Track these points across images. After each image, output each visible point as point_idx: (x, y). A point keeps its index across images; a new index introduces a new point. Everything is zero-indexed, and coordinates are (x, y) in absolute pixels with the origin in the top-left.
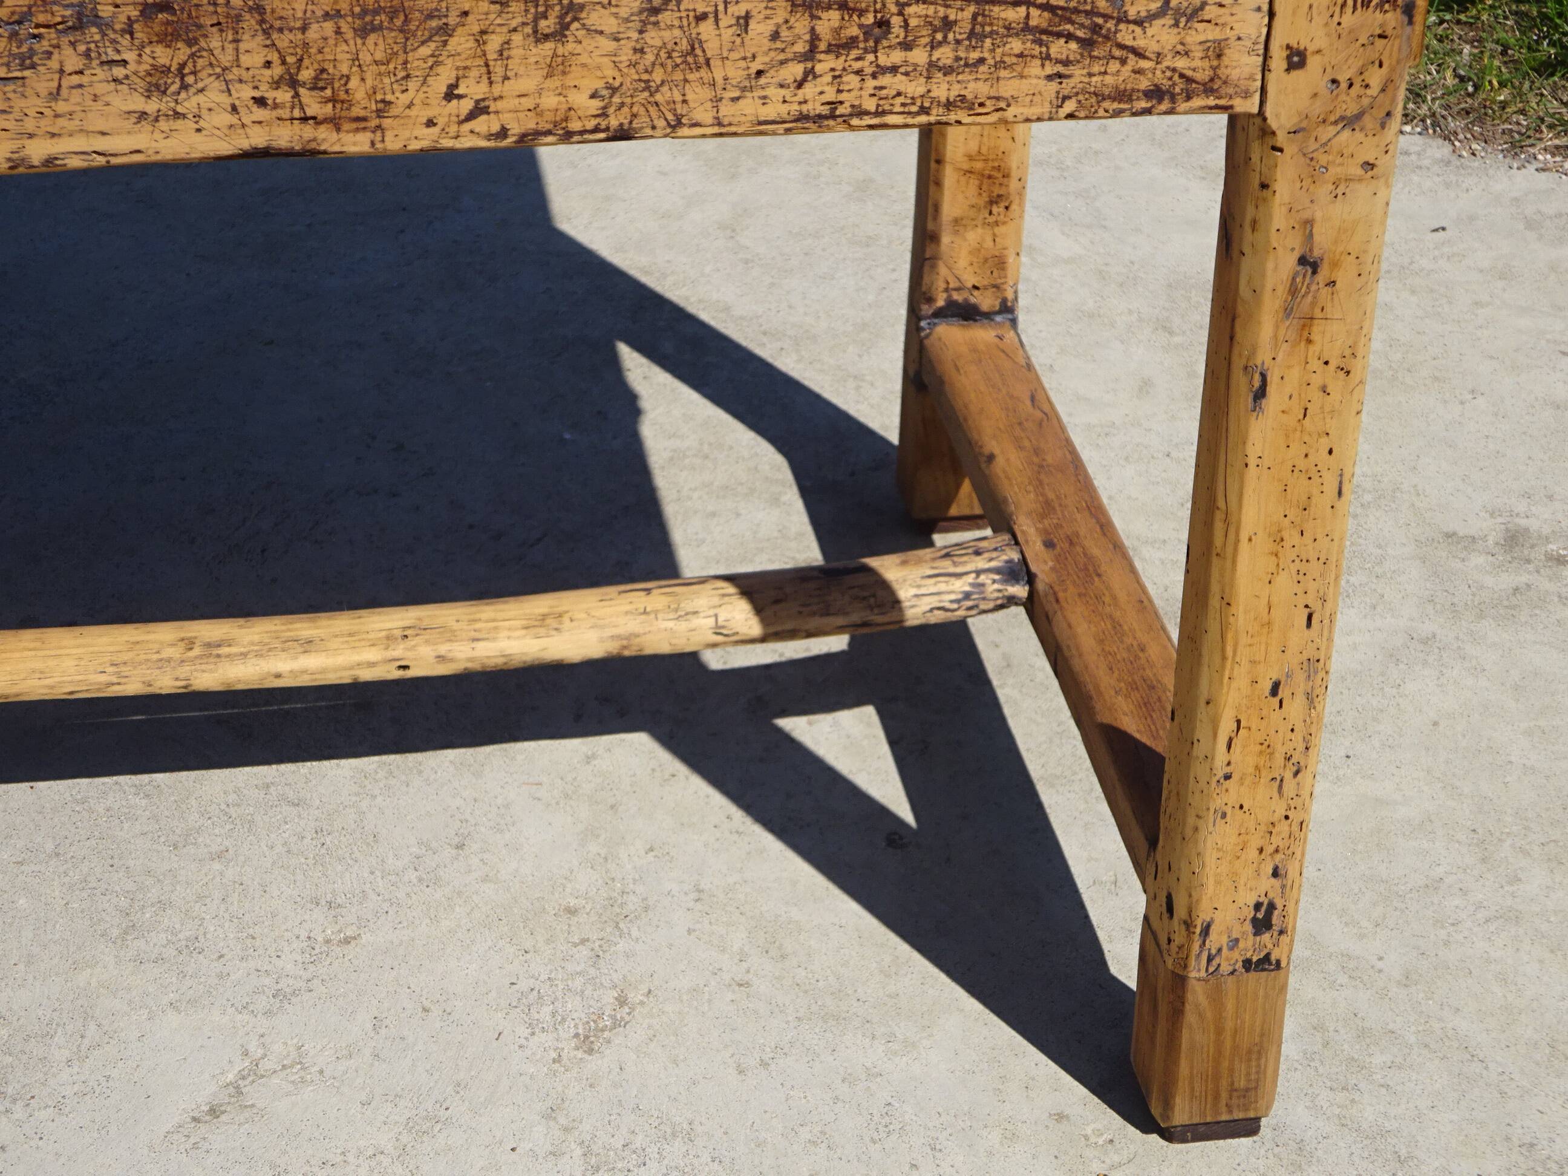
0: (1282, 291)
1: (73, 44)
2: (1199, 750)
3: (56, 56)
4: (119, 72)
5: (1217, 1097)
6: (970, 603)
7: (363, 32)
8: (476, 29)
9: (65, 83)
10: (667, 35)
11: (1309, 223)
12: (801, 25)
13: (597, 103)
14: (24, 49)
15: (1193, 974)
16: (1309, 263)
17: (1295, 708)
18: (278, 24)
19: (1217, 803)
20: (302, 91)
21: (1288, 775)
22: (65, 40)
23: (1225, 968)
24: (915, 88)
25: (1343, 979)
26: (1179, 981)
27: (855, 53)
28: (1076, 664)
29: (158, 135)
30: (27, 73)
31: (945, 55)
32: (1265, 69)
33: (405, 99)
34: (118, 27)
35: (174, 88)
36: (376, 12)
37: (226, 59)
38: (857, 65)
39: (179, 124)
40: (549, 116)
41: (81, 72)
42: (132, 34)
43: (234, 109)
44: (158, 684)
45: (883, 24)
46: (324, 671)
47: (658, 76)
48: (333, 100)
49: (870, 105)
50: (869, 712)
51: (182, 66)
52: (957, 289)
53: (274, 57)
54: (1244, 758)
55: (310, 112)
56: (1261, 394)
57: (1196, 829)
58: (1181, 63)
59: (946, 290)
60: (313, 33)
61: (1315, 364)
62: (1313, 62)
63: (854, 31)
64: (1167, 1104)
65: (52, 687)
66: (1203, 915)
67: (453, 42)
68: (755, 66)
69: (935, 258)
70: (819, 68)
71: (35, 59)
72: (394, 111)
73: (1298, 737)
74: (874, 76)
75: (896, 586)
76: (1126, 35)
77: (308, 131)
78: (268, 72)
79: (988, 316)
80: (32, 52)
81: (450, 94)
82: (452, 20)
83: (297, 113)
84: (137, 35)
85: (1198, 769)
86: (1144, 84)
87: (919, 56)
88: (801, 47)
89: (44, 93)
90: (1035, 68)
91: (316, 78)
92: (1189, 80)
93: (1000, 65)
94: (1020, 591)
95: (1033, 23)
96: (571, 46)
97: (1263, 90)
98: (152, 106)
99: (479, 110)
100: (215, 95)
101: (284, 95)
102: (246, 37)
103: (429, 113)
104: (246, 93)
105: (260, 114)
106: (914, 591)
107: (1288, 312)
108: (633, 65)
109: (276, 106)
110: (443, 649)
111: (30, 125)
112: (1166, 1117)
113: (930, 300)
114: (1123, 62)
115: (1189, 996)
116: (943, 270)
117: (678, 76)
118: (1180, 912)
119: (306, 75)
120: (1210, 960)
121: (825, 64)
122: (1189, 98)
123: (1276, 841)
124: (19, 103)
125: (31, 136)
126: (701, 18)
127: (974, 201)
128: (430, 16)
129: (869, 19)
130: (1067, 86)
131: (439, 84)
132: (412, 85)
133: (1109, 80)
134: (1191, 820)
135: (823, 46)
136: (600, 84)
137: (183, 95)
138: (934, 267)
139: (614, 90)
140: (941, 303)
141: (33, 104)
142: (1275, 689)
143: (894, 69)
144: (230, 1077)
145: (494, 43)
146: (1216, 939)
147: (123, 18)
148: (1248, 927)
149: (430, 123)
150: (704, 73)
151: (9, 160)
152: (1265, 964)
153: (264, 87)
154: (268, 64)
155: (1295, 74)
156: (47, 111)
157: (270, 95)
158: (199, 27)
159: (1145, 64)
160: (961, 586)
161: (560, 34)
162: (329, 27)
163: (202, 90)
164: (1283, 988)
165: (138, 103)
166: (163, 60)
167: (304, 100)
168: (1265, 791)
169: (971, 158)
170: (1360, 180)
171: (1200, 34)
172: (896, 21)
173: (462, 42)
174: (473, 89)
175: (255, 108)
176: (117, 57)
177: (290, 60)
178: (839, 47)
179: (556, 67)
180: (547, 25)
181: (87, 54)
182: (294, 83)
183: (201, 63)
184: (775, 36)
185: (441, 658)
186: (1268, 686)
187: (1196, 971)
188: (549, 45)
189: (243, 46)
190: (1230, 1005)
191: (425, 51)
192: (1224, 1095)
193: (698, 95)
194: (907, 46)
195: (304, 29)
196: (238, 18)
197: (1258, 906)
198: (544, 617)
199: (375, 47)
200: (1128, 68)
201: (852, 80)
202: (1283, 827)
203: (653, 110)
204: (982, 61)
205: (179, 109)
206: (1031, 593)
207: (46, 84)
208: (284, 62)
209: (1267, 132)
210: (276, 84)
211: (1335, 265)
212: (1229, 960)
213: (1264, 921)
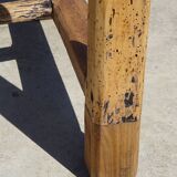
2: (98, 25)
5: (115, 171)
15: (103, 124)
19: (107, 49)
21: (136, 36)
23: (115, 121)
25: (159, 130)
26: (98, 127)
28: (64, 26)
50: (14, 61)
54: (117, 28)
57: (99, 62)
66: (105, 99)
73: (139, 17)
75: (8, 9)
85: (98, 34)
94: (49, 10)
106: (14, 11)
115: (102, 133)
118: (96, 99)
120: (109, 118)
123: (133, 66)
134: (97, 58)
146: (111, 109)
148: (123, 104)
152: (131, 119)
160: (30, 9)
164: (138, 128)
168: (127, 44)
187: (104, 123)
190: (118, 135)
197: (127, 95)
202: (135, 59)
212: (116, 118)
213: (130, 100)
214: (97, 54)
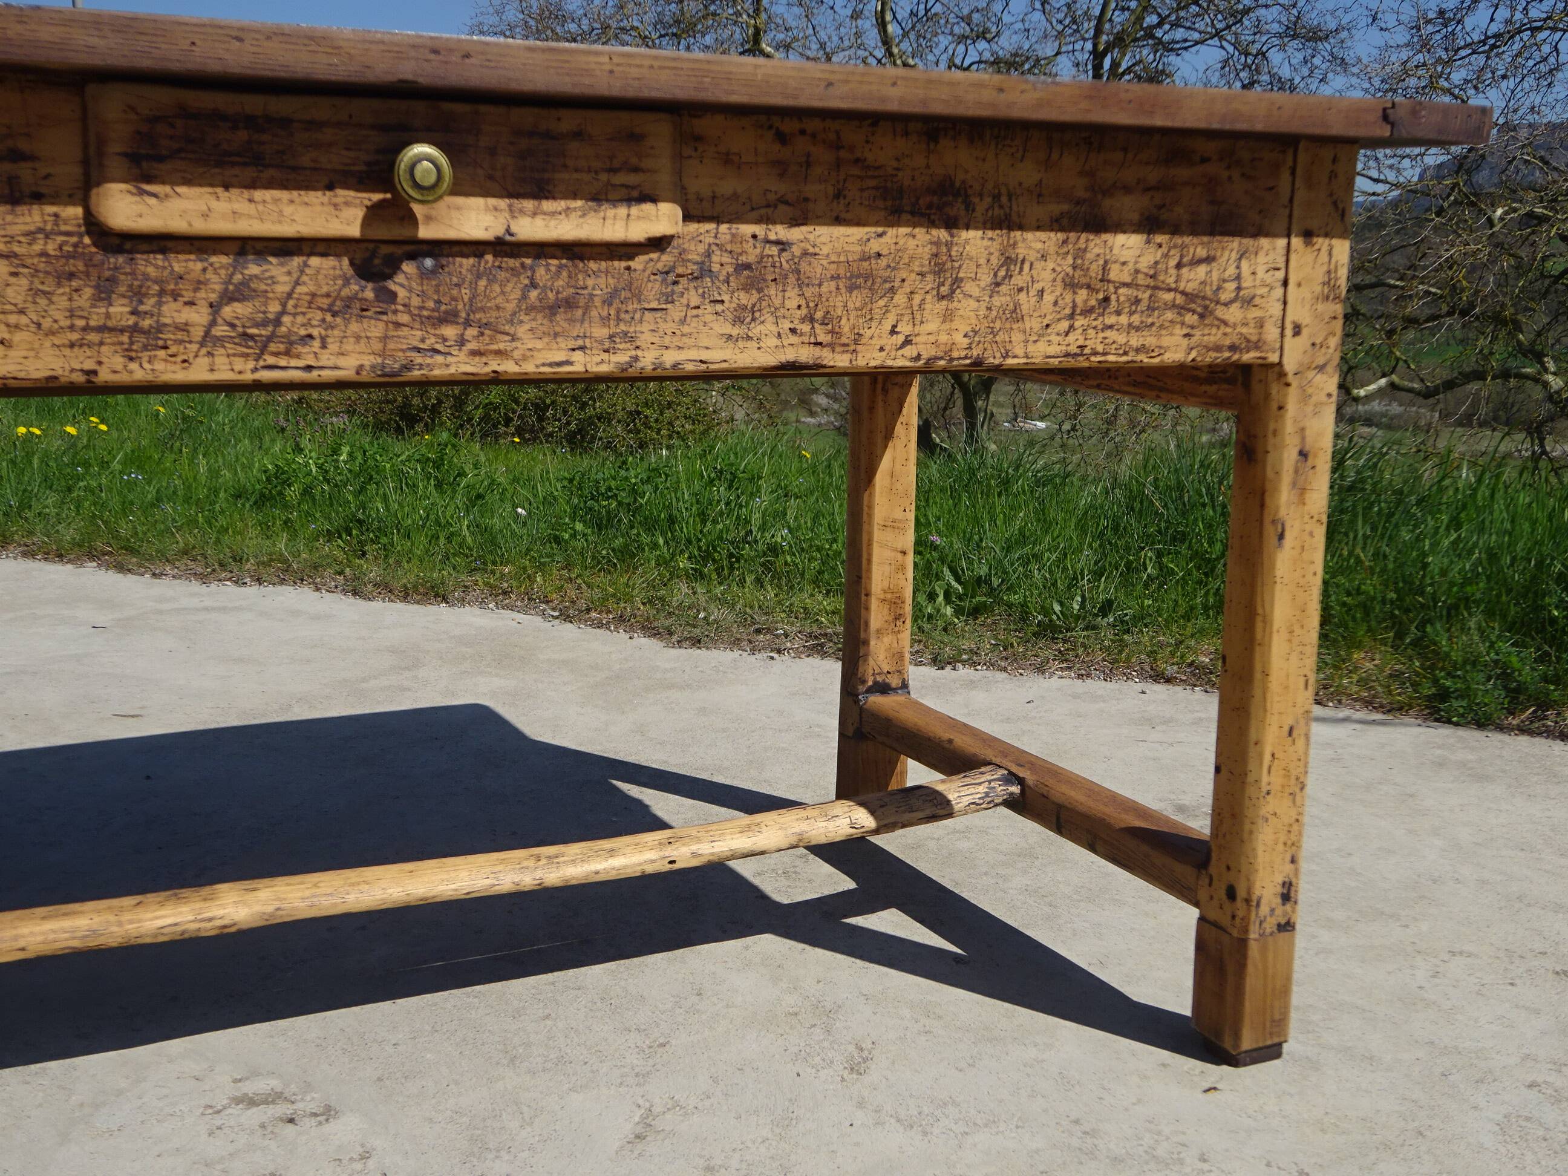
0: (1291, 471)
1: (696, 288)
2: (1251, 778)
3: (686, 296)
4: (719, 307)
5: (1265, 1026)
6: (989, 799)
7: (851, 289)
8: (908, 290)
9: (689, 314)
10: (1003, 299)
11: (1303, 429)
12: (1068, 297)
13: (966, 341)
14: (669, 290)
15: (1251, 937)
16: (1303, 454)
17: (1300, 743)
18: (806, 281)
19: (1263, 812)
20: (816, 325)
21: (1297, 790)
22: (692, 285)
23: (1268, 931)
24: (1121, 339)
26: (1243, 943)
27: (1094, 316)
29: (737, 351)
30: (669, 306)
31: (1136, 319)
32: (1282, 335)
33: (869, 333)
34: (721, 278)
35: (748, 320)
36: (858, 277)
37: (777, 302)
38: (1095, 323)
39: (749, 344)
40: (942, 348)
41: (698, 307)
42: (728, 283)
43: (779, 335)
44: (523, 884)
45: (1106, 299)
46: (625, 867)
47: (998, 325)
48: (832, 332)
49: (1100, 348)
51: (754, 306)
52: (879, 674)
53: (803, 303)
54: (1277, 779)
55: (819, 340)
56: (1281, 537)
57: (1251, 832)
58: (1244, 330)
59: (873, 675)
60: (824, 289)
61: (1307, 518)
62: (1305, 332)
63: (1093, 302)
64: (1237, 1036)
65: (456, 890)
66: (1257, 892)
67: (896, 297)
68: (1046, 322)
69: (866, 655)
70: (1077, 324)
71: (675, 297)
72: (863, 341)
73: (1302, 764)
74: (1103, 330)
75: (945, 793)
76: (1220, 312)
77: (817, 351)
78: (799, 312)
79: (895, 690)
80: (673, 293)
81: (893, 332)
82: (897, 284)
83: (812, 340)
84: (731, 284)
85: (1251, 791)
86: (1228, 342)
87: (1124, 319)
88: (1068, 311)
89: (677, 319)
90: (1179, 331)
91: (824, 317)
92: (1248, 341)
93: (1161, 327)
94: (1016, 789)
95: (1177, 302)
96: (955, 304)
97: (1282, 348)
98: (735, 332)
99: (907, 342)
100: (770, 327)
101: (806, 328)
102: (789, 289)
103: (882, 342)
104: (786, 325)
105: (794, 339)
106: (957, 795)
107: (1294, 484)
108: (986, 317)
109: (801, 335)
110: (694, 848)
111: (667, 340)
112: (1237, 1045)
113: (864, 682)
114: (1218, 328)
115: (1250, 953)
116: (871, 662)
117: (1008, 326)
118: (1241, 893)
119: (819, 315)
120: (1261, 923)
121: (1080, 322)
122: (1248, 352)
123: (1293, 838)
124: (662, 326)
125: (667, 348)
126: (1020, 290)
127: (887, 618)
128: (885, 281)
129: (1101, 296)
130: (1194, 340)
131: (887, 326)
132: (874, 324)
133: (1212, 338)
134: (1247, 827)
135: (1078, 311)
136: (969, 329)
137: (753, 325)
138: (865, 661)
139: (976, 333)
140: (870, 683)
141: (670, 327)
142: (1291, 731)
143: (1111, 327)
144: (637, 1119)
145: (917, 299)
146: (1264, 910)
147: (724, 273)
148: (1279, 900)
149: (882, 349)
150: (1020, 324)
151: (654, 363)
152: (1287, 927)
153: (796, 322)
154: (799, 307)
155: (1297, 338)
156: (678, 332)
157: (799, 327)
158: (765, 280)
159: (1228, 330)
160: (982, 789)
161: (950, 296)
162: (833, 284)
163: (763, 322)
165: (728, 329)
166: (744, 302)
167: (817, 331)
168: (1287, 802)
169: (885, 592)
170: (1326, 404)
171: (1254, 313)
172: (1113, 297)
173: (900, 298)
174: (905, 328)
175: (790, 335)
176: (719, 298)
177: (812, 305)
178: (1088, 312)
179: (948, 317)
180: (945, 290)
181: (703, 296)
182: (812, 320)
183: (764, 304)
184: (1056, 303)
185: (695, 855)
186: (1286, 729)
187: (1253, 934)
188: (945, 303)
189: (787, 294)
190: (1271, 958)
191: (882, 303)
192: (1268, 1024)
193: (1017, 337)
194: (1118, 313)
195: (820, 285)
196: (786, 277)
197: (1284, 884)
198: (749, 826)
199: (856, 299)
200: (1220, 332)
201: (1091, 332)
202: (1295, 827)
203: (994, 346)
204: (1153, 324)
205: (750, 334)
206: (1023, 791)
207: (678, 314)
208: (808, 306)
209: (1282, 374)
210: (803, 320)
211: (1315, 456)
212: (1270, 925)
213: (1287, 895)
214: (1247, 821)
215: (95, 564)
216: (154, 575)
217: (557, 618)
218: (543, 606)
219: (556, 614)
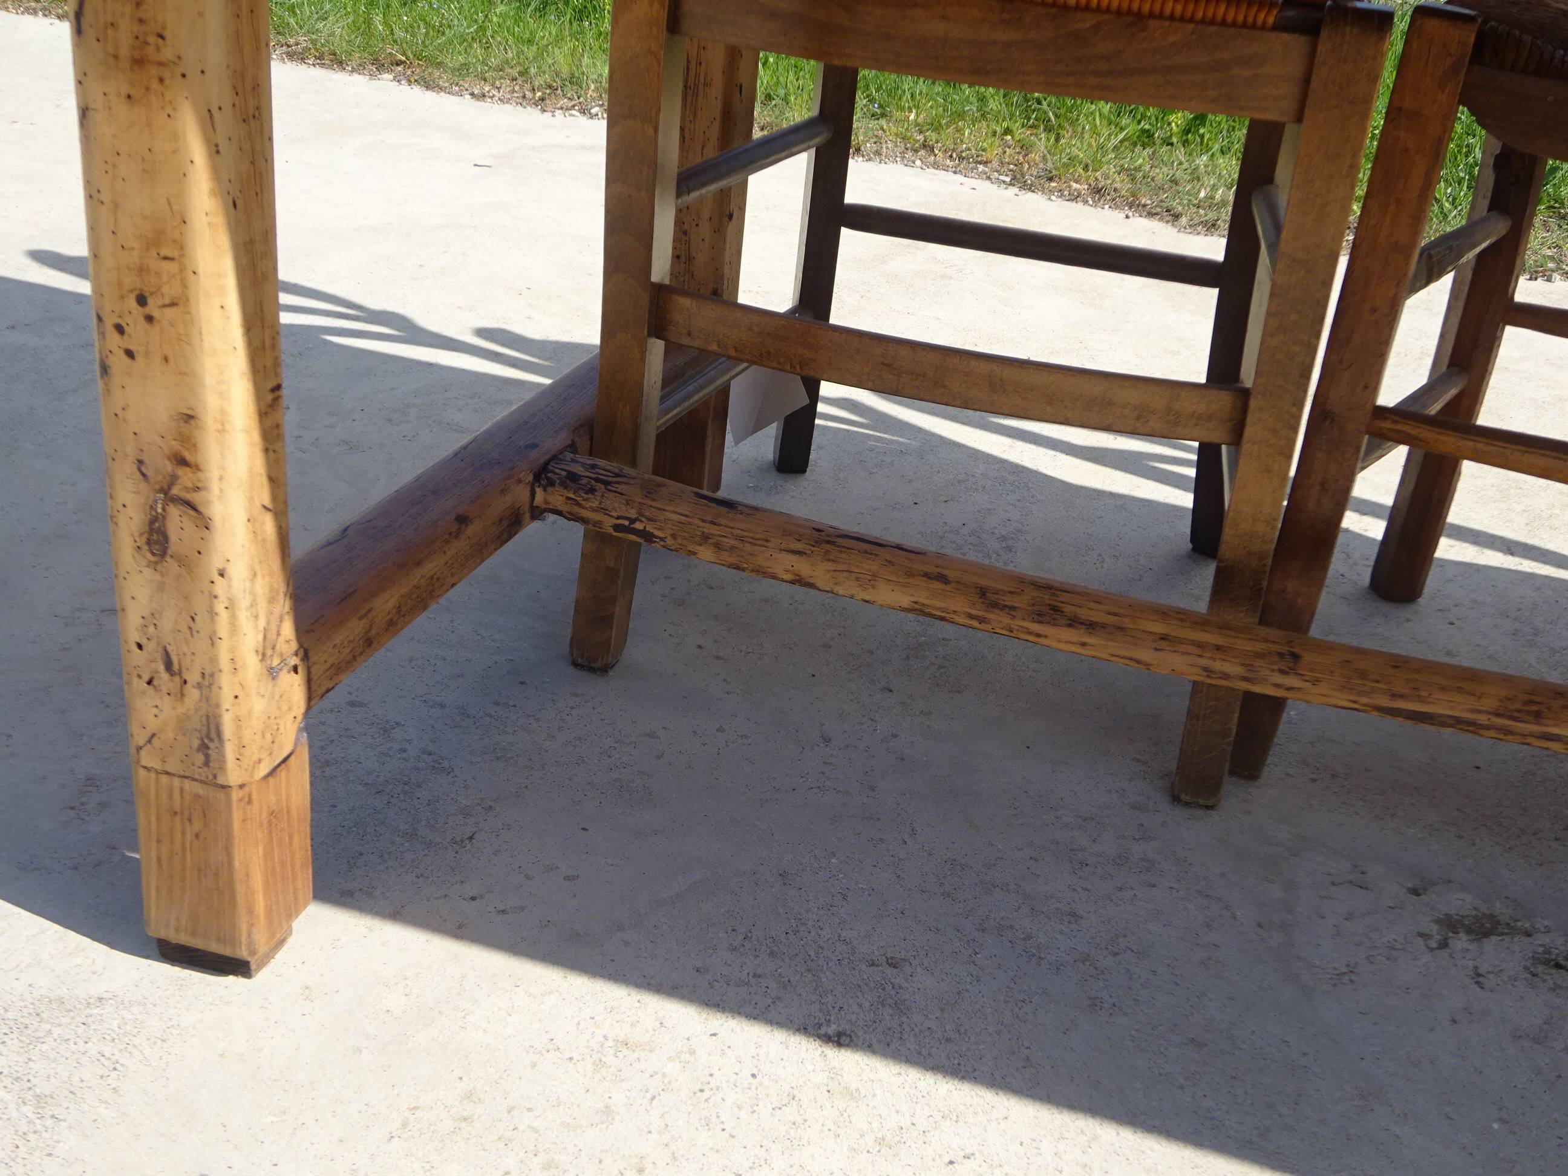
215: (391, 77)
216: (472, 94)
217: (1011, 184)
218: (981, 168)
219: (1008, 179)
